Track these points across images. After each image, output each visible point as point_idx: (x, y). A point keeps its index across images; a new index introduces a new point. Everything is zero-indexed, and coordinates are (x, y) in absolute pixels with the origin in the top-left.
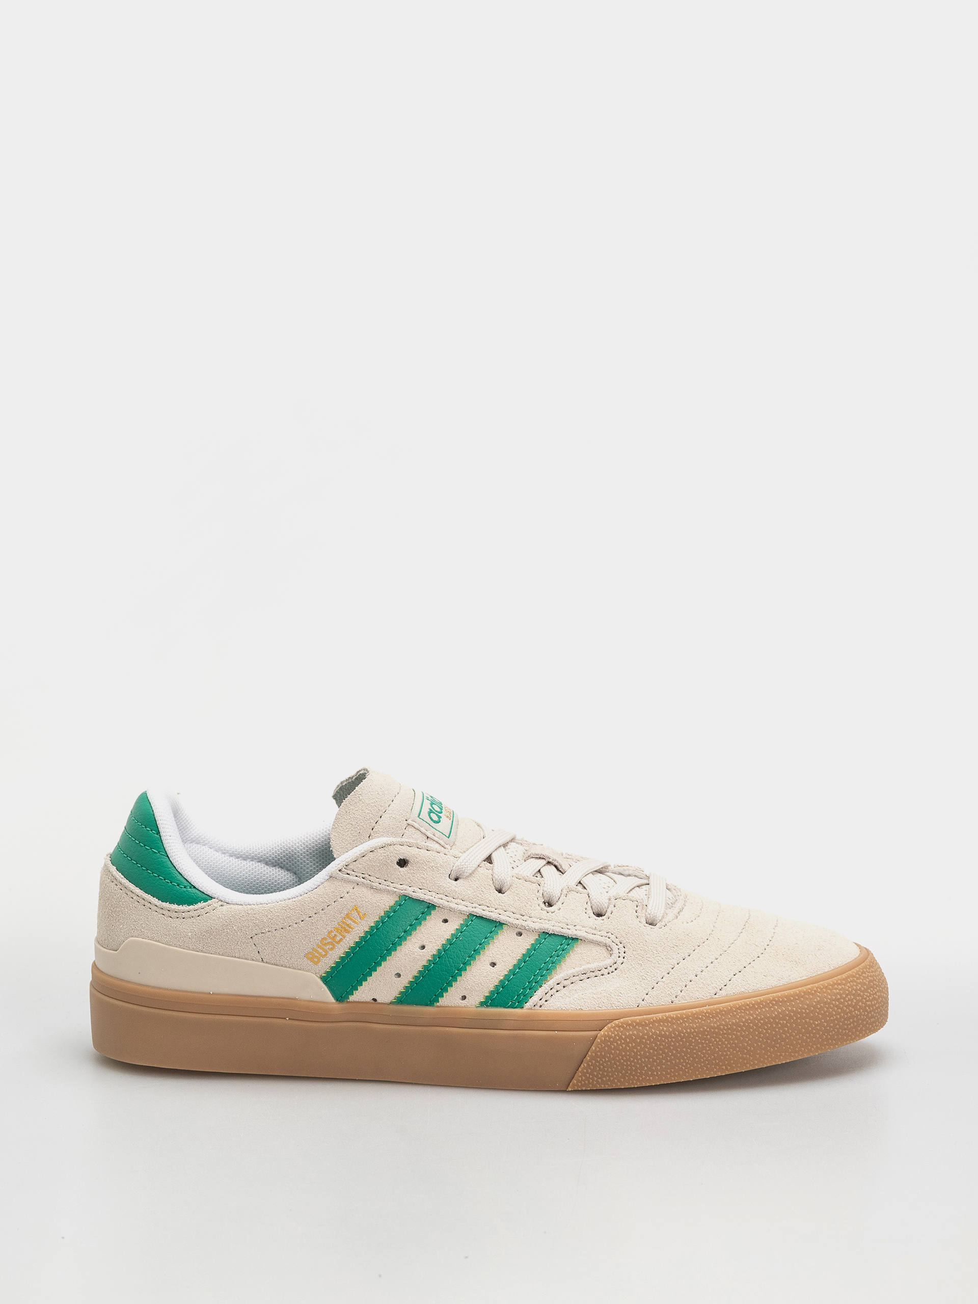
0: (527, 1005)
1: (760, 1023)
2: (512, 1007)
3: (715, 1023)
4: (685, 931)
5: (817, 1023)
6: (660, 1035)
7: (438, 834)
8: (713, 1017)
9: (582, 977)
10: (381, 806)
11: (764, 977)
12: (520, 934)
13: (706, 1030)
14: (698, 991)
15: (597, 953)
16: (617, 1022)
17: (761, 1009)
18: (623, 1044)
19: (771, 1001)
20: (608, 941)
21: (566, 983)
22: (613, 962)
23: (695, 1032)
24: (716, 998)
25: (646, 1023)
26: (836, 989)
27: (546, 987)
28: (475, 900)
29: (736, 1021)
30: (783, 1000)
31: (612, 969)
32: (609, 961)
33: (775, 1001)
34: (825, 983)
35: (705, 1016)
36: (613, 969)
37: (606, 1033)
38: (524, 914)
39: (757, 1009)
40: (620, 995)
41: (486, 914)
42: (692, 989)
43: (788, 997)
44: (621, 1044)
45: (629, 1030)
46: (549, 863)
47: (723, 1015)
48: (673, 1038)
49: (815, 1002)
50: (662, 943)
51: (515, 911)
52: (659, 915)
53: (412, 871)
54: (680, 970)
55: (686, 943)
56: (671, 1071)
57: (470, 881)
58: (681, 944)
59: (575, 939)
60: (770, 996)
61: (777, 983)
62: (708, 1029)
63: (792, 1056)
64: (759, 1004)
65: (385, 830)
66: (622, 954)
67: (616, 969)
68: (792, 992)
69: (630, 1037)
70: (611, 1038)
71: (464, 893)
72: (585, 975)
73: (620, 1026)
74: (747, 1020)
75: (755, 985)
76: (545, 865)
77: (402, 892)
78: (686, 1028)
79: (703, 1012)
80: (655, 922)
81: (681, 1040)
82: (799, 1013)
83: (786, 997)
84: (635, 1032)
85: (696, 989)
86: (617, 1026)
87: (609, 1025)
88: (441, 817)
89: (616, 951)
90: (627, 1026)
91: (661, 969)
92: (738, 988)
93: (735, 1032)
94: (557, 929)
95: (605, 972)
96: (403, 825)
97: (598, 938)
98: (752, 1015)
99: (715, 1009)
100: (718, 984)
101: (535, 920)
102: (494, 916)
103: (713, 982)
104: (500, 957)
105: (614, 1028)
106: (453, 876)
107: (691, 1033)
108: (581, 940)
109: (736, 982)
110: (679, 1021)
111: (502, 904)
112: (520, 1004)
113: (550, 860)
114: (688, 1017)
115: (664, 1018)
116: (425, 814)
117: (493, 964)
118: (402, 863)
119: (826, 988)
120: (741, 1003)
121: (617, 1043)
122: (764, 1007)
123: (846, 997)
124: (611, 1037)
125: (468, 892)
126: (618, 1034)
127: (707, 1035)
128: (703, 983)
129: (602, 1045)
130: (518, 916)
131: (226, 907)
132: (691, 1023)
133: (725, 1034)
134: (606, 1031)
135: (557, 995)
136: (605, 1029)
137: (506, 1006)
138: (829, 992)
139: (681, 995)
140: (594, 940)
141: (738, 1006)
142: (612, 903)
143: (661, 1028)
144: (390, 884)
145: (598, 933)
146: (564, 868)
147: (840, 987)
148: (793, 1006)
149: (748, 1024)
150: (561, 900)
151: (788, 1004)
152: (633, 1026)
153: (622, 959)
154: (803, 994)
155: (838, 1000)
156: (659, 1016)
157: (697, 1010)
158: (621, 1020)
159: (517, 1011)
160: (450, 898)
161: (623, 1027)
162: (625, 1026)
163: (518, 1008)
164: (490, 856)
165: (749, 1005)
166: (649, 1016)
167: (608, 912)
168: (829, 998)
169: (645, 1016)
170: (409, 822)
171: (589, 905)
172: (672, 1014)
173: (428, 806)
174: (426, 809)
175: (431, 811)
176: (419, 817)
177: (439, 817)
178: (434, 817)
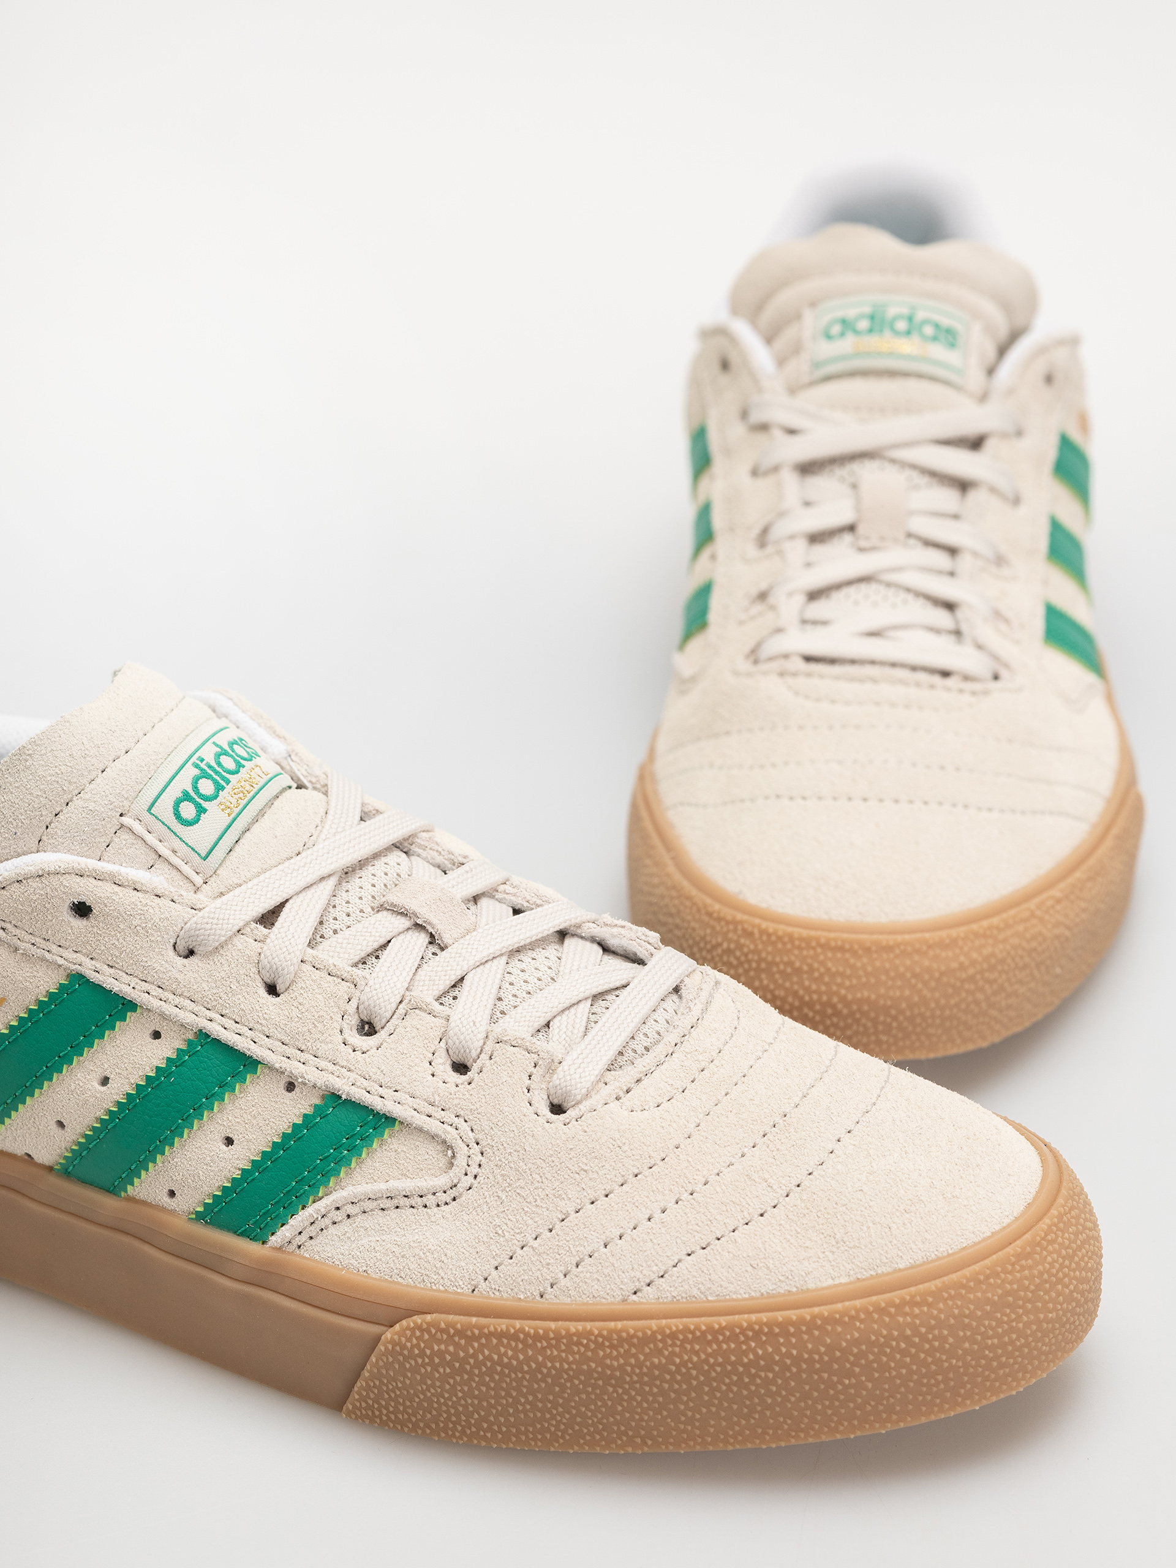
0: (274, 1240)
1: (715, 1371)
2: (244, 1234)
3: (616, 1359)
4: (617, 1136)
5: (847, 1382)
6: (500, 1363)
7: (182, 849)
8: (612, 1347)
9: (387, 1204)
10: (70, 783)
11: (749, 1269)
12: (290, 1087)
13: (595, 1370)
14: (598, 1280)
15: (427, 1157)
16: (418, 1319)
17: (719, 1343)
18: (428, 1364)
19: (743, 1331)
20: (451, 1135)
21: (350, 1209)
22: (449, 1185)
23: (570, 1369)
24: (634, 1302)
25: (475, 1333)
26: (906, 1314)
27: (312, 1210)
28: (215, 1003)
29: (660, 1361)
30: (771, 1331)
31: (447, 1198)
32: (443, 1181)
33: (752, 1330)
34: (881, 1299)
35: (595, 1342)
36: (451, 1195)
37: (396, 1337)
38: (303, 1048)
39: (709, 1343)
40: (444, 1258)
41: (228, 1037)
42: (588, 1275)
43: (784, 1326)
44: (424, 1365)
45: (439, 1342)
46: (418, 927)
47: (634, 1345)
48: (527, 1372)
49: (847, 1341)
50: (556, 1160)
51: (286, 1040)
52: (579, 1091)
53: (95, 930)
54: (575, 1228)
55: (607, 1166)
56: (527, 1430)
57: (212, 963)
58: (596, 1169)
59: (389, 1120)
60: (743, 1319)
61: (774, 1287)
62: (600, 1369)
63: (793, 1437)
64: (715, 1332)
65: (68, 835)
66: (474, 1169)
67: (454, 1199)
68: (793, 1315)
69: (441, 1354)
70: (404, 1350)
71: (195, 987)
72: (393, 1202)
73: (424, 1330)
74: (686, 1362)
75: (724, 1284)
76: (408, 929)
77: (74, 967)
78: (552, 1359)
79: (591, 1333)
80: (564, 1107)
81: (544, 1380)
82: (805, 1361)
83: (779, 1325)
84: (451, 1349)
85: (595, 1276)
86: (419, 1327)
87: (404, 1322)
89: (461, 1161)
90: (436, 1332)
91: (537, 1219)
92: (686, 1287)
93: (658, 1383)
94: (358, 1094)
95: (430, 1200)
96: (109, 826)
97: (433, 1125)
98: (697, 1353)
99: (618, 1332)
100: (645, 1272)
101: (323, 1064)
102: (242, 1044)
103: (636, 1266)
104: (242, 1130)
105: (413, 1330)
106: (181, 947)
107: (561, 1370)
108: (401, 1123)
109: (687, 1271)
110: (541, 1342)
111: (263, 1022)
112: (259, 1232)
113: (419, 922)
114: (558, 1338)
115: (509, 1331)
116: (165, 808)
117: (229, 1141)
118: (82, 910)
119: (882, 1311)
120: (677, 1327)
121: (416, 1362)
122: (727, 1340)
123: (928, 1332)
124: (404, 1347)
125: (204, 985)
126: (418, 1346)
127: (596, 1379)
128: (613, 1265)
129: (387, 1359)
130: (290, 1051)
132: (563, 1351)
133: (636, 1382)
134: (396, 1334)
135: (333, 1230)
136: (397, 1327)
137: (235, 1233)
138: (887, 1319)
139: (564, 1282)
140: (426, 1127)
141: (668, 1331)
142: (488, 1049)
143: (503, 1350)
144: (54, 948)
145: (440, 1114)
146: (447, 938)
147: (917, 1311)
148: (794, 1346)
149: (688, 1369)
150: (390, 1027)
151: (782, 1340)
152: (448, 1333)
153: (470, 1179)
154: (819, 1322)
155: (906, 1339)
156: (502, 1324)
157: (580, 1326)
158: (428, 1317)
159: (252, 1248)
160: (166, 994)
161: (429, 1332)
162: (433, 1331)
163: (256, 1241)
164: (282, 905)
165: (693, 1332)
166: (483, 1321)
167: (475, 1068)
168: (885, 1332)
169: (474, 1320)
170: (125, 820)
171: (443, 1044)
172: (528, 1326)
173: (184, 783)
174: (174, 792)
175: (186, 797)
176: (149, 810)
177: (201, 810)
178: (188, 810)
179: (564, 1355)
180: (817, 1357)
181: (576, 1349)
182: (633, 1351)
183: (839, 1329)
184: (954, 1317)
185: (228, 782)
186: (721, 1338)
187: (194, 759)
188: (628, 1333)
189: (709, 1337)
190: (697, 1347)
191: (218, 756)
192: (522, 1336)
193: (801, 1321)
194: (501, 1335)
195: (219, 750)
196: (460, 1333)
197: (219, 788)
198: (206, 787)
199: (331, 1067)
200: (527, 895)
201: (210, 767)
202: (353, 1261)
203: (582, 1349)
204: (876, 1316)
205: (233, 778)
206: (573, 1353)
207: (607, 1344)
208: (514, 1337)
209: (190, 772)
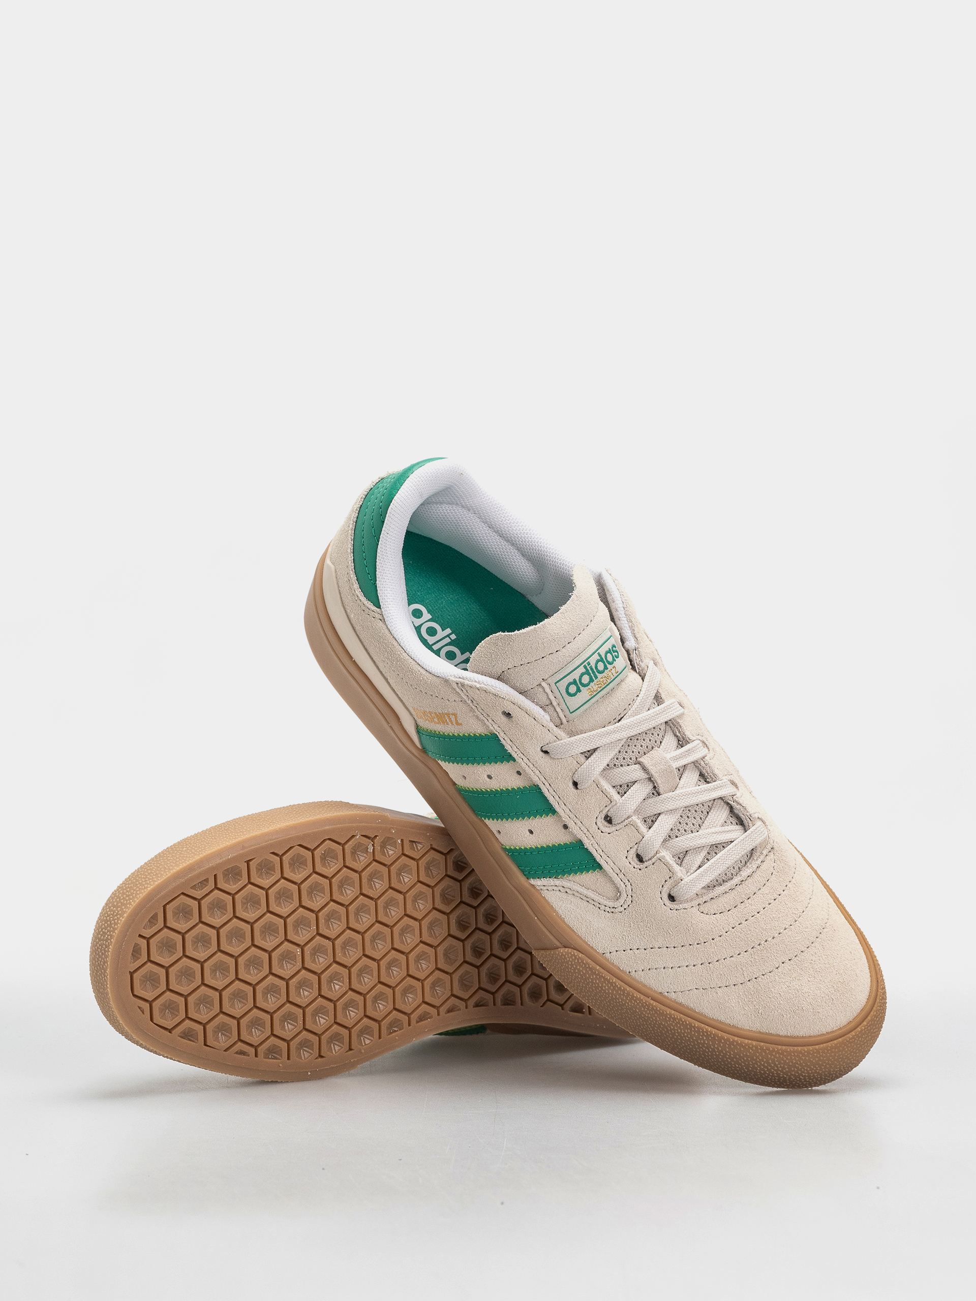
0: (532, 881)
1: (685, 1038)
2: (523, 872)
3: (648, 1014)
4: (690, 924)
5: (736, 1067)
6: (601, 988)
7: (564, 706)
8: (648, 1009)
9: (584, 898)
11: (716, 1008)
12: (565, 828)
13: (637, 1013)
14: (655, 980)
15: (609, 890)
16: (576, 952)
17: (691, 1030)
19: (703, 1032)
20: (622, 887)
21: (568, 891)
22: (613, 906)
23: (628, 1007)
24: (665, 996)
25: (595, 972)
27: (553, 881)
28: (548, 778)
29: (665, 1024)
30: (714, 1037)
31: (610, 910)
32: (611, 904)
33: (707, 1033)
35: (642, 1004)
36: (612, 911)
37: (564, 953)
38: (578, 817)
39: (687, 1029)
40: (597, 934)
41: (549, 795)
42: (651, 976)
45: (581, 966)
47: (657, 1013)
50: (661, 923)
51: (572, 810)
53: (510, 725)
54: (655, 954)
55: (680, 934)
57: (554, 761)
58: (675, 935)
59: (600, 867)
64: (692, 1026)
66: (626, 906)
67: (612, 913)
69: (579, 971)
70: (564, 961)
71: (543, 767)
72: (587, 899)
73: (577, 958)
76: (645, 779)
77: (495, 732)
79: (642, 1000)
80: (675, 899)
84: (585, 972)
85: (654, 978)
86: (575, 956)
87: (570, 950)
88: (581, 691)
89: (621, 901)
91: (641, 941)
92: (689, 1001)
94: (592, 849)
95: (603, 907)
96: (537, 682)
97: (617, 880)
98: (681, 1029)
101: (582, 827)
102: (553, 801)
103: (672, 983)
104: (538, 832)
105: (572, 955)
106: (545, 748)
108: (604, 871)
109: (692, 996)
110: (621, 991)
111: (566, 797)
112: (528, 874)
114: (628, 994)
116: (563, 685)
117: (531, 833)
118: (508, 715)
120: (677, 1016)
125: (547, 769)
126: (571, 962)
128: (663, 977)
130: (571, 815)
131: (381, 624)
135: (558, 893)
136: (566, 950)
137: (518, 867)
138: (764, 1054)
139: (640, 973)
140: (613, 879)
141: (673, 1016)
142: (653, 860)
143: (604, 985)
144: (490, 721)
145: (621, 876)
146: (661, 791)
147: (778, 1056)
148: (721, 1047)
149: (675, 1032)
150: (618, 827)
151: (717, 1043)
152: (585, 966)
153: (622, 909)
154: (735, 1044)
155: (768, 1063)
156: (608, 976)
157: (639, 995)
158: (580, 955)
159: (522, 879)
160: (530, 764)
161: (578, 961)
162: (580, 961)
163: (525, 876)
164: (595, 750)
165: (683, 1022)
166: (602, 970)
167: (646, 864)
168: (761, 1058)
169: (598, 968)
170: (544, 684)
171: (636, 846)
172: (619, 983)
173: (576, 675)
174: (570, 679)
175: (574, 682)
176: (556, 683)
177: (579, 690)
178: (573, 689)
179: (628, 1001)
180: (728, 1054)
181: (633, 1002)
182: (656, 1015)
183: (742, 1049)
184: (792, 1062)
185: (596, 678)
186: (693, 1029)
187: (585, 663)
188: (657, 1009)
189: (689, 1027)
190: (682, 1027)
191: (598, 661)
192: (614, 985)
193: (728, 1040)
194: (605, 979)
195: (599, 658)
196: (591, 969)
197: (591, 680)
198: (586, 679)
199: (585, 831)
200: (709, 770)
201: (591, 669)
202: (560, 911)
203: (636, 1004)
204: (760, 1051)
205: (599, 676)
206: (631, 1002)
207: (647, 1007)
208: (612, 984)
209: (582, 670)
